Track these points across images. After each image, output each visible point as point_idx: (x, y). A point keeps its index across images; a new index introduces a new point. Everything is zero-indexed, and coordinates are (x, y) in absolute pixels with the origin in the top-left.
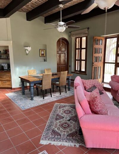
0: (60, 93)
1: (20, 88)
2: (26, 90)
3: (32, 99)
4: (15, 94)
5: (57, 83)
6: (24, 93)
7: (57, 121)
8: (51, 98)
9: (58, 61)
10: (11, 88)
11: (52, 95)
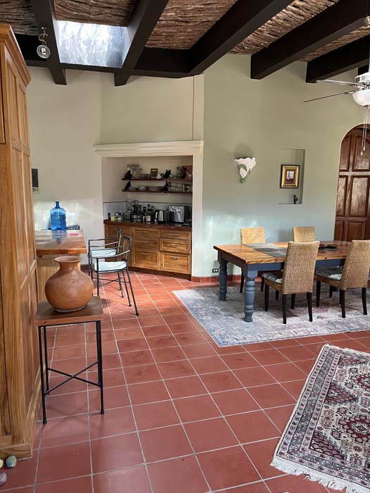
0: (341, 314)
1: (213, 279)
2: (231, 288)
3: (248, 318)
4: (198, 294)
5: (332, 276)
6: (223, 297)
7: (331, 407)
8: (310, 323)
9: (342, 204)
10: (189, 277)
11: (315, 315)
